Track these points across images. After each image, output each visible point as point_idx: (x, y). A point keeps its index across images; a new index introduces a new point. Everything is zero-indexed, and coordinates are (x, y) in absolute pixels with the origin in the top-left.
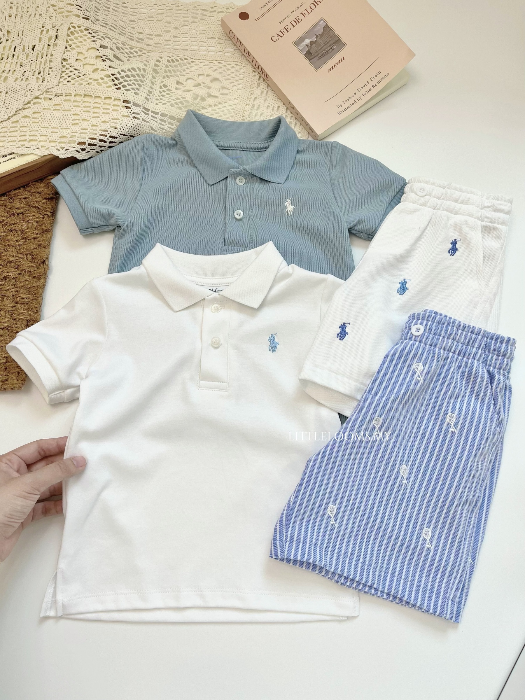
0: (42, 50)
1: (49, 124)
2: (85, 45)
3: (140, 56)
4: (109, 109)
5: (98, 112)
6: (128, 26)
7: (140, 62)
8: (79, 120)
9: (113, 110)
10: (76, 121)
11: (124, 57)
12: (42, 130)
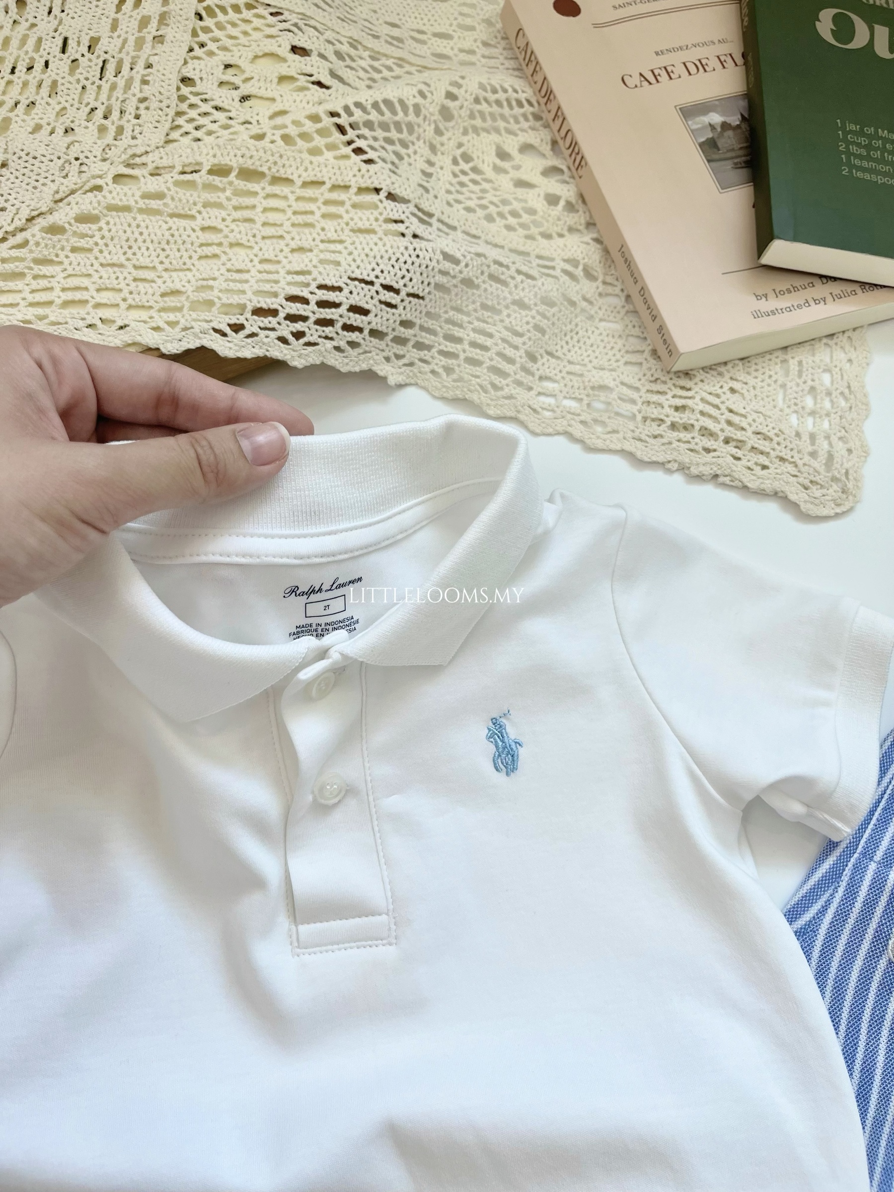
0: (120, 52)
1: (125, 253)
2: (244, 46)
4: (312, 213)
5: (278, 223)
8: (220, 244)
9: (324, 216)
10: (210, 248)
11: (357, 80)
12: (103, 272)
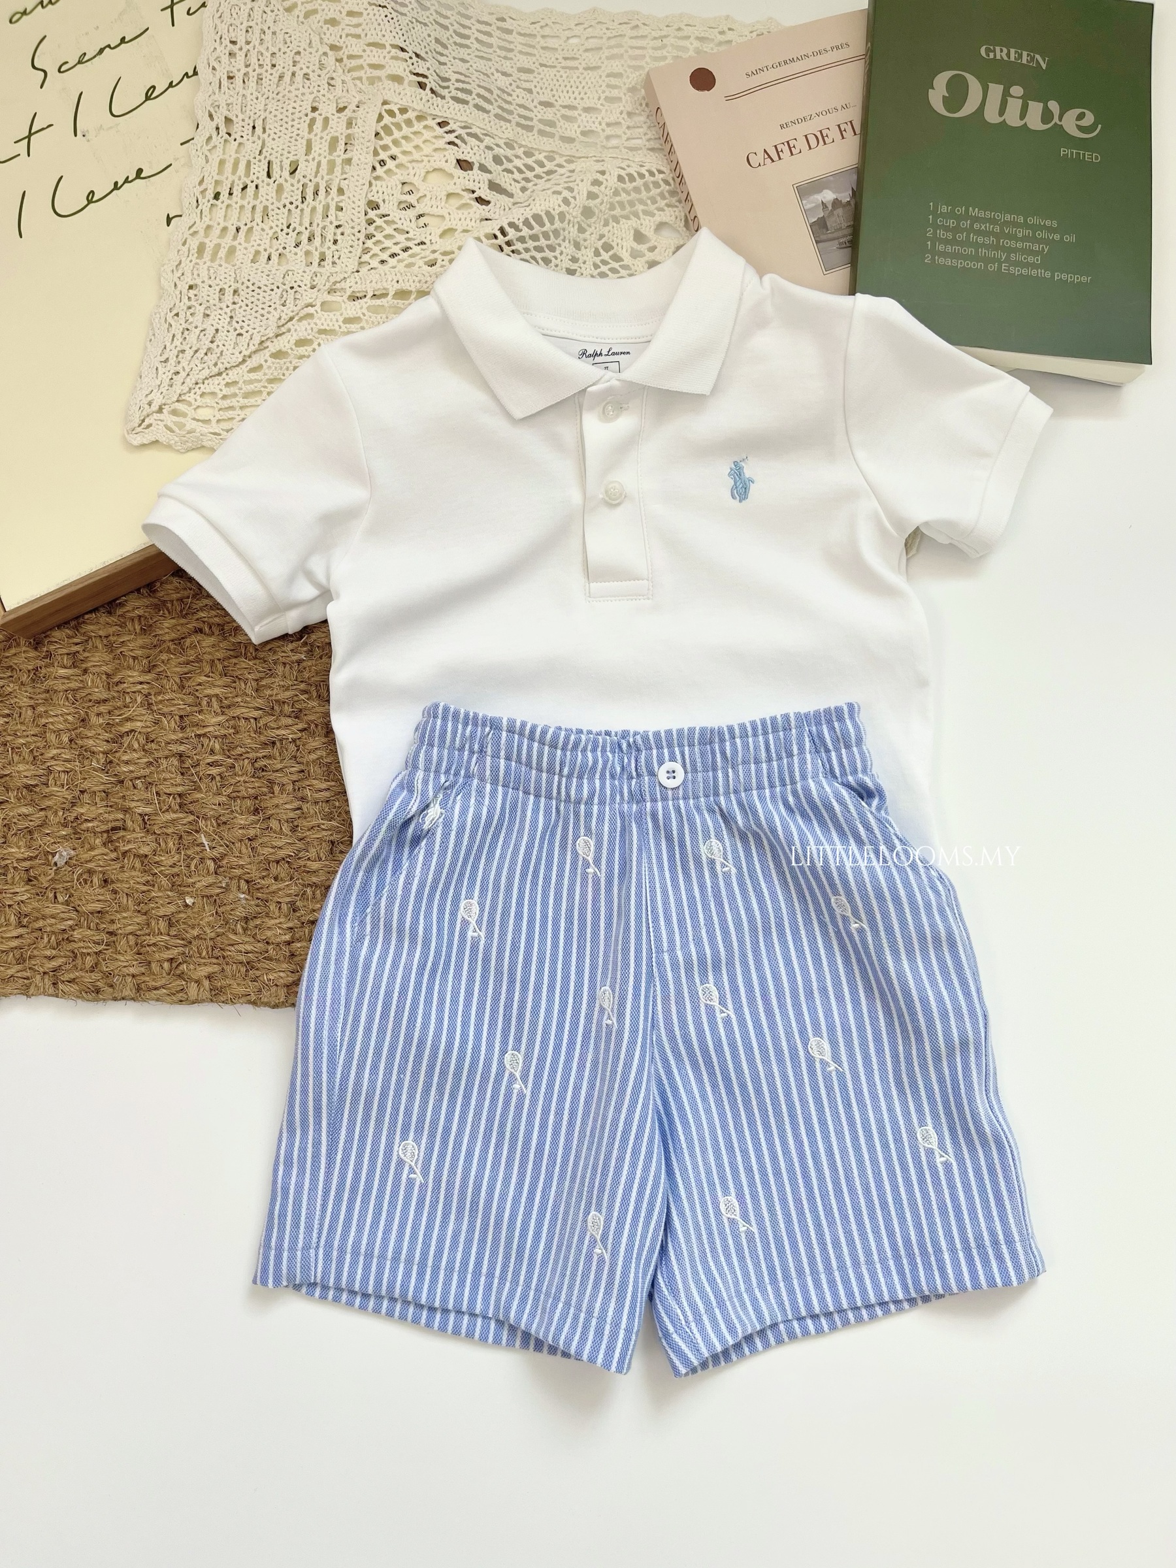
0: (316, 177)
2: (417, 162)
3: (549, 173)
6: (518, 87)
7: (554, 193)
11: (513, 183)
